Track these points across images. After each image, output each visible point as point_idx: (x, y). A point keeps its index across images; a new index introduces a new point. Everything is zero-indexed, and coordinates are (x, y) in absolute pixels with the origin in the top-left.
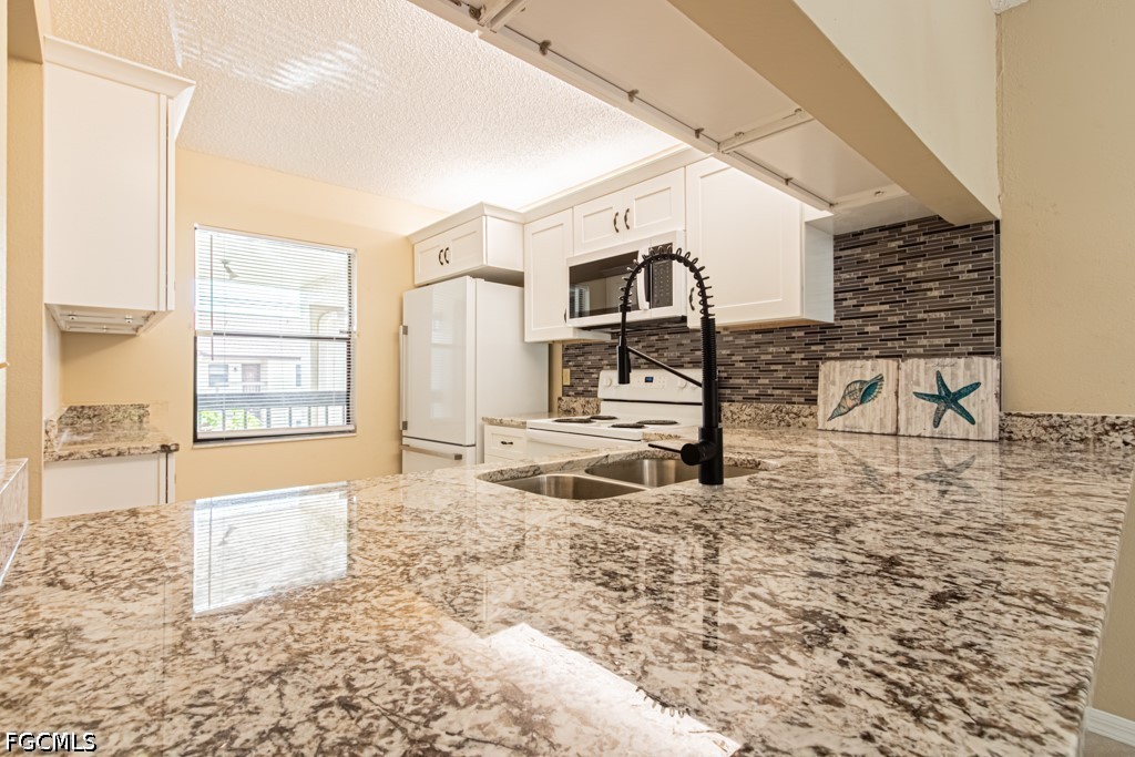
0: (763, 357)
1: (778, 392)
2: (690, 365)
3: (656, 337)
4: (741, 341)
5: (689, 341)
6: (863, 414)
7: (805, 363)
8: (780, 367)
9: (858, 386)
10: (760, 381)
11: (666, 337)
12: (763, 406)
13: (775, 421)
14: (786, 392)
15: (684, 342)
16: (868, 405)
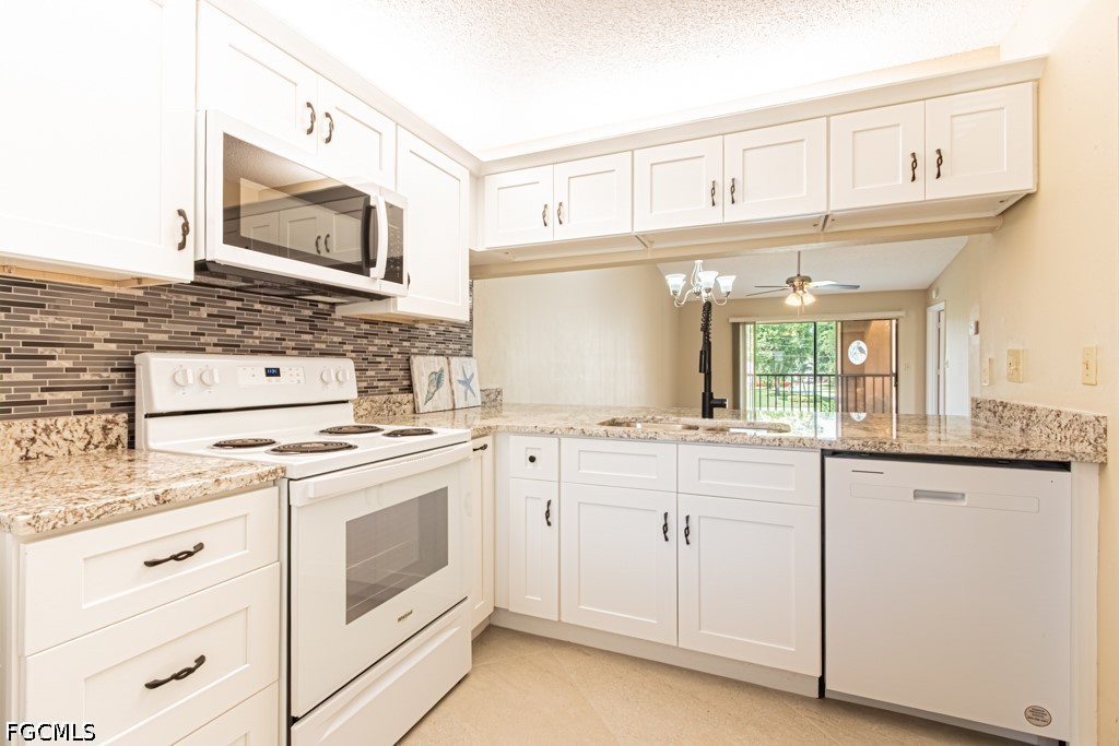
0: (371, 348)
1: (381, 384)
2: (296, 352)
3: (239, 304)
4: (352, 329)
5: (293, 319)
6: (439, 397)
7: (400, 356)
8: (382, 359)
9: (433, 376)
10: (369, 373)
11: (257, 306)
12: (377, 398)
13: (386, 412)
14: (387, 384)
15: (286, 319)
16: (441, 389)
